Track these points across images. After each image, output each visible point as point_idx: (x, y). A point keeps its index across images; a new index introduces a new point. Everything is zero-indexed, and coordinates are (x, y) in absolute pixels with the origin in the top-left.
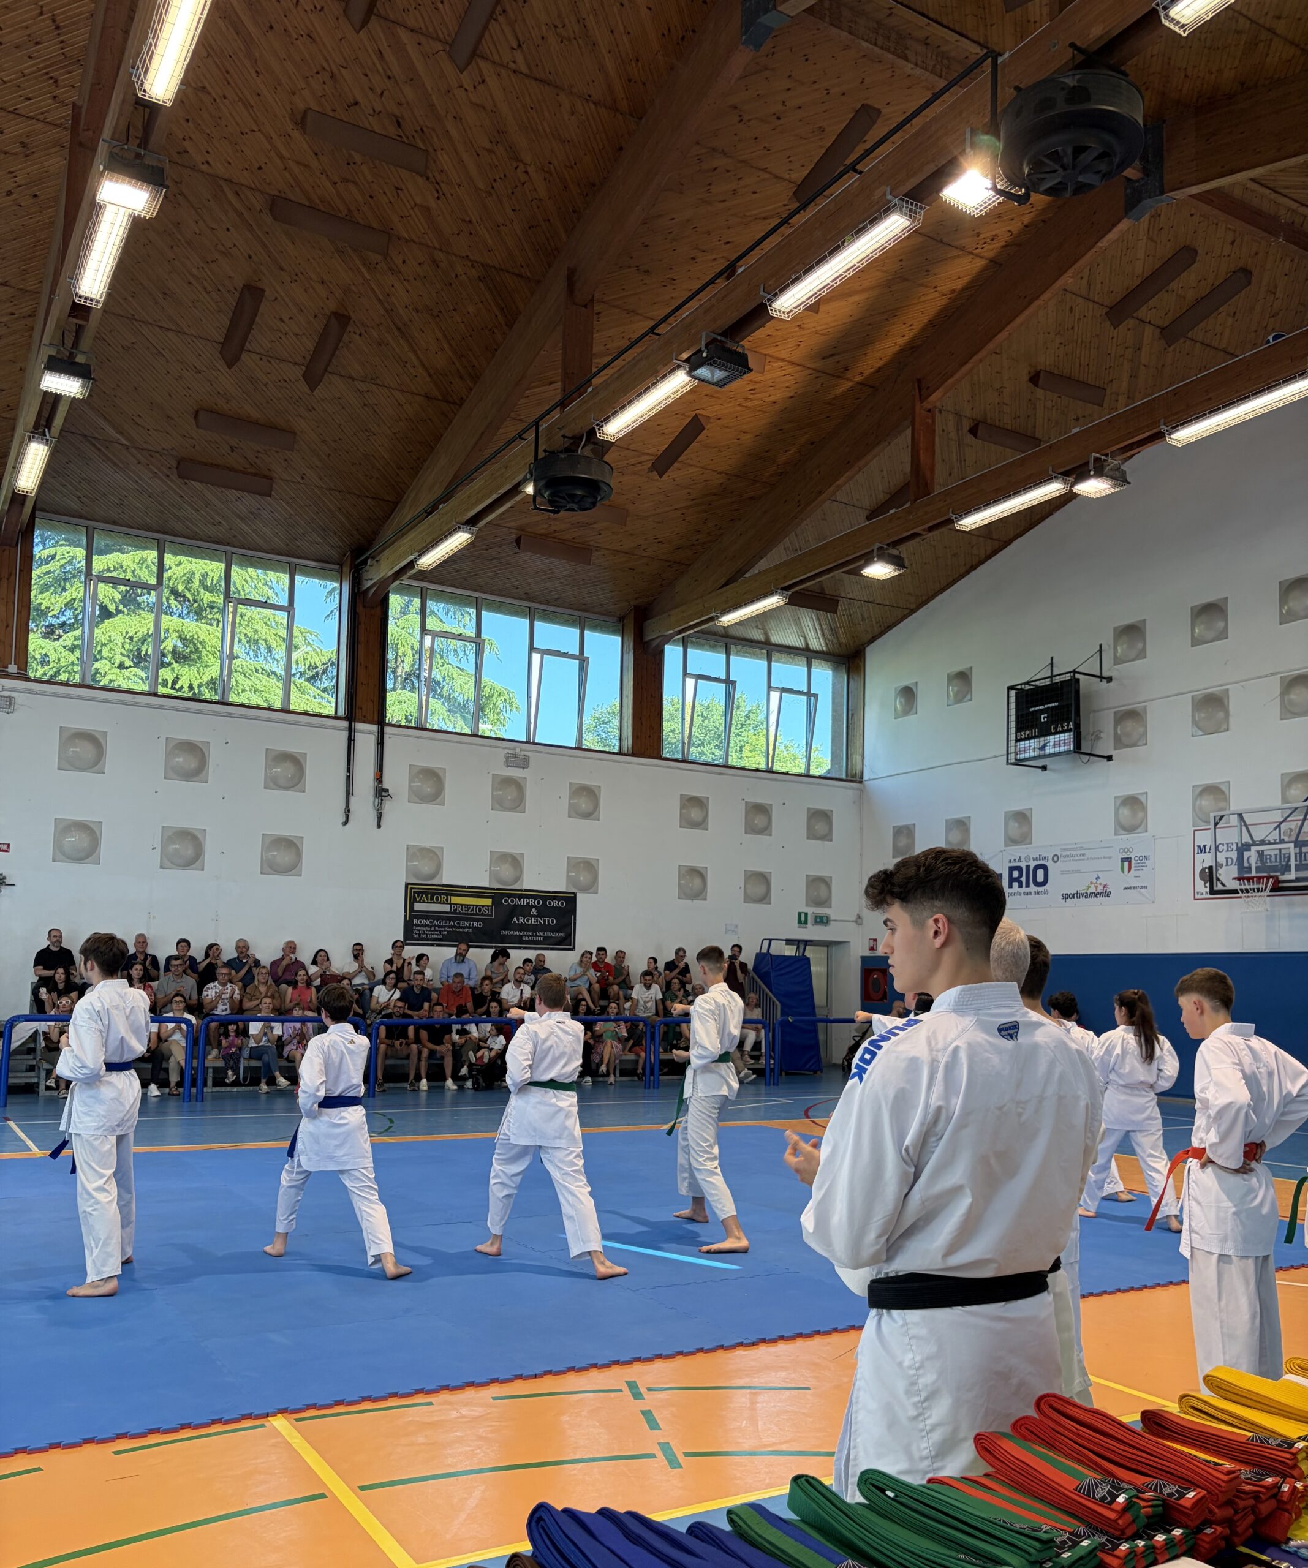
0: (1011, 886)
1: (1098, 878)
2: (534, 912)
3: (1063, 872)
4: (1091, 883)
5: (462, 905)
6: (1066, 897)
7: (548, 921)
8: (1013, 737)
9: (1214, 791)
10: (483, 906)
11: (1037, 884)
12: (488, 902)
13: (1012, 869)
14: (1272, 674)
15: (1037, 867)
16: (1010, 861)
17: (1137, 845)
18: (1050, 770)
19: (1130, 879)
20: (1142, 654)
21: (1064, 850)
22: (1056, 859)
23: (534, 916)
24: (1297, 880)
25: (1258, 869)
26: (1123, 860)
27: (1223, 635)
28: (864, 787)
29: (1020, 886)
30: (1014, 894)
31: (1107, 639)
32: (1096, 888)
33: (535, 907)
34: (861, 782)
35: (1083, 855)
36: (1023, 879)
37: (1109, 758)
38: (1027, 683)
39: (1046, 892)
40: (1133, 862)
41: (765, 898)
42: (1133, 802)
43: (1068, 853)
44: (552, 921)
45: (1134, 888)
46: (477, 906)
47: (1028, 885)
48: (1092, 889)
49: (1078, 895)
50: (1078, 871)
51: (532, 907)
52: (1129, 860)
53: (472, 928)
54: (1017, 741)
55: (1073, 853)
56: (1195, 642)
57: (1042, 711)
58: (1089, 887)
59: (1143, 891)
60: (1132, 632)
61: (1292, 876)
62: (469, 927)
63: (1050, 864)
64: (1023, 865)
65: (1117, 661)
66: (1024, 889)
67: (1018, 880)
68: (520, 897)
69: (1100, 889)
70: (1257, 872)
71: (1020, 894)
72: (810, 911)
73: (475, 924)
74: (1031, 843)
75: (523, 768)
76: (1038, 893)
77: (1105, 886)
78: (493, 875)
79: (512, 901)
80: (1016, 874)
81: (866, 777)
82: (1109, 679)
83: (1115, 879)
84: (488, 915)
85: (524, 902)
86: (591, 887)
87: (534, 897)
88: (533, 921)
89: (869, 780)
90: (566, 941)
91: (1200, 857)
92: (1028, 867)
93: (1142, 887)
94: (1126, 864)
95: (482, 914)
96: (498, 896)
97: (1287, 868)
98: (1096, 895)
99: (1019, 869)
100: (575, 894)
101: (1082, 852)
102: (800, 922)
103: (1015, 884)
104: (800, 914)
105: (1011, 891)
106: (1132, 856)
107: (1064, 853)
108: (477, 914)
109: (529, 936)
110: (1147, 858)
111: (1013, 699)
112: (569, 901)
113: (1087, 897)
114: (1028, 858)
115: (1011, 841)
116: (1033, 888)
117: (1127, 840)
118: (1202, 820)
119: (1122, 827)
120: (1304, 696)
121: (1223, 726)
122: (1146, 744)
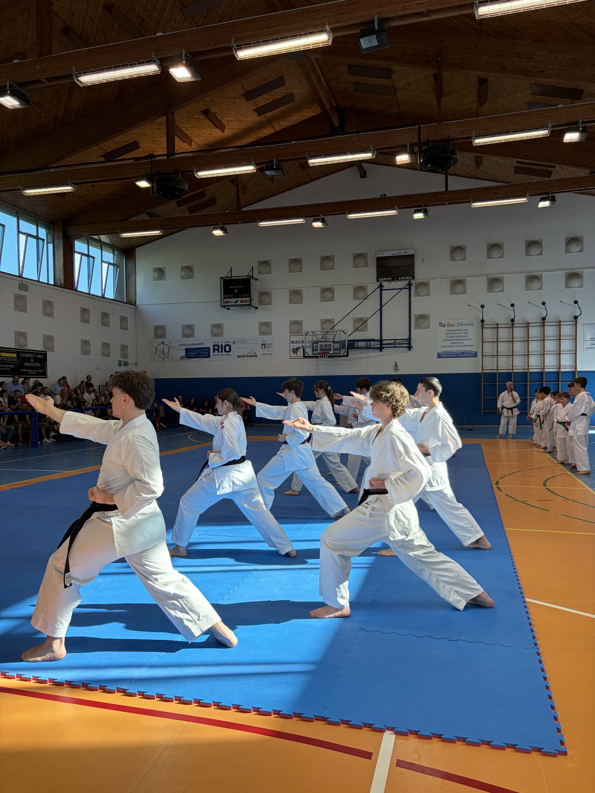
0: (214, 352)
1: (252, 350)
2: (32, 360)
3: (237, 348)
4: (250, 352)
5: (5, 357)
6: (239, 357)
7: (38, 365)
8: (222, 297)
9: (299, 323)
10: (13, 357)
11: (226, 351)
12: (14, 355)
13: (214, 346)
14: (318, 286)
15: (226, 346)
16: (214, 343)
17: (267, 339)
18: (231, 310)
19: (265, 351)
20: (270, 272)
21: (238, 340)
22: (234, 343)
23: (32, 362)
24: (333, 353)
25: (321, 350)
26: (262, 344)
27: (300, 271)
28: (137, 307)
29: (219, 352)
30: (216, 355)
31: (256, 265)
32: (252, 354)
33: (32, 358)
34: (136, 306)
35: (246, 342)
36: (220, 349)
37: (257, 308)
38: (226, 277)
39: (230, 355)
40: (266, 345)
41: (108, 355)
42: (267, 325)
43: (240, 341)
44: (39, 365)
45: (267, 354)
46: (11, 357)
47: (222, 352)
48: (250, 354)
49: (244, 356)
50: (244, 348)
51: (31, 358)
52: (265, 345)
53: (10, 368)
54: (224, 298)
55: (242, 341)
56: (291, 271)
57: (236, 289)
58: (248, 353)
59: (271, 355)
60: (266, 263)
61: (332, 352)
62: (8, 368)
63: (231, 344)
64: (220, 344)
65: (260, 273)
66: (220, 353)
67: (218, 350)
68: (27, 353)
69: (253, 354)
70: (320, 351)
71: (218, 355)
72: (122, 360)
73: (11, 366)
74: (223, 336)
75: (26, 291)
76: (226, 355)
77: (255, 353)
78: (16, 342)
79: (24, 355)
80: (216, 348)
81: (137, 303)
82: (256, 280)
83: (259, 351)
84: (15, 362)
85: (28, 355)
86: (52, 350)
87: (32, 353)
88: (32, 365)
89: (140, 305)
90: (44, 374)
91: (292, 345)
92: (222, 345)
93: (270, 354)
94: (264, 346)
95: (13, 362)
96: (18, 352)
97: (330, 350)
98: (252, 356)
99: (218, 346)
100: (46, 352)
101: (246, 341)
102: (119, 365)
103: (216, 352)
104: (119, 361)
105: (214, 354)
106: (266, 343)
107: (238, 341)
108: (11, 361)
109: (31, 372)
110: (272, 344)
111: (222, 282)
112: (45, 355)
113: (248, 357)
114: (222, 342)
115: (214, 335)
116: (224, 353)
117: (264, 338)
118: (293, 332)
119: (262, 333)
120: (329, 295)
121: (301, 302)
122: (271, 305)
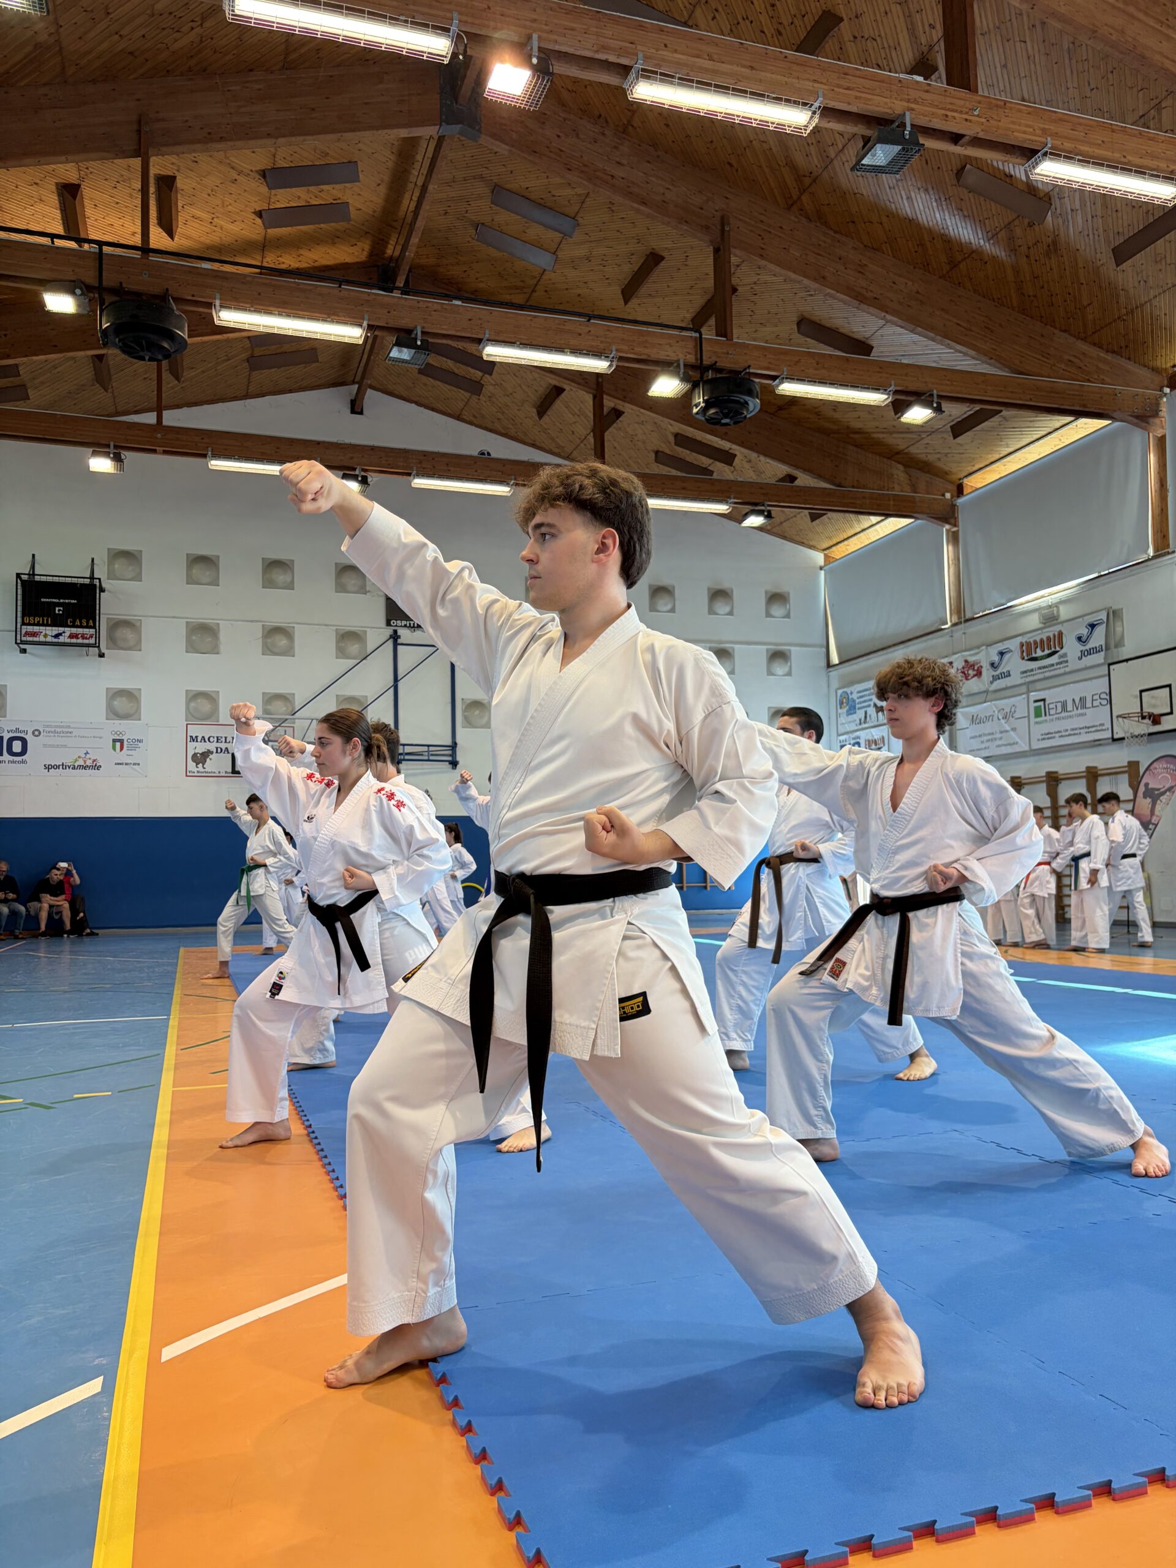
1: (87, 753)
3: (45, 746)
4: (79, 757)
6: (48, 767)
8: (19, 620)
9: (209, 697)
11: (12, 753)
14: (256, 621)
17: (128, 729)
18: (30, 653)
19: (123, 756)
20: (138, 577)
21: (48, 726)
22: (37, 733)
26: (114, 741)
27: (214, 582)
31: (102, 557)
32: (85, 762)
35: (70, 732)
37: (103, 655)
38: (25, 574)
39: (23, 762)
40: (125, 743)
42: (126, 695)
43: (53, 730)
45: (126, 764)
48: (81, 762)
49: (64, 766)
50: (65, 746)
54: (23, 624)
55: (59, 730)
56: (191, 580)
57: (59, 604)
58: (76, 760)
59: (136, 767)
60: (130, 557)
63: (29, 738)
65: (112, 576)
69: (89, 763)
74: (4, 717)
76: (14, 762)
77: (94, 761)
82: (108, 591)
83: (106, 755)
91: (191, 745)
92: (1, 738)
93: (134, 764)
94: (118, 745)
98: (85, 767)
101: (70, 730)
106: (125, 738)
107: (47, 729)
110: (140, 741)
111: (19, 587)
113: (74, 768)
114: (1, 730)
116: (7, 757)
117: (120, 725)
118: (193, 717)
119: (114, 713)
120: (282, 642)
121: (215, 650)
122: (140, 650)
